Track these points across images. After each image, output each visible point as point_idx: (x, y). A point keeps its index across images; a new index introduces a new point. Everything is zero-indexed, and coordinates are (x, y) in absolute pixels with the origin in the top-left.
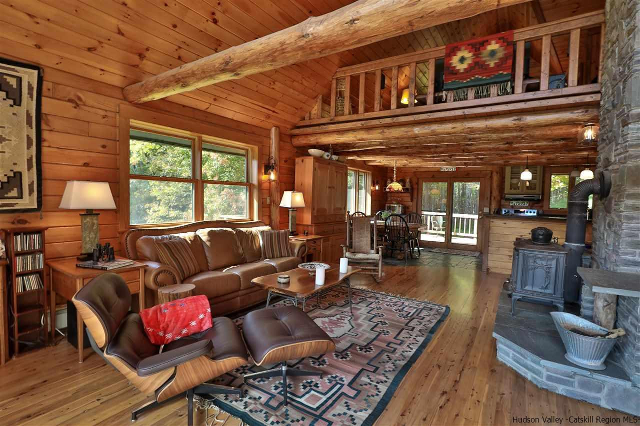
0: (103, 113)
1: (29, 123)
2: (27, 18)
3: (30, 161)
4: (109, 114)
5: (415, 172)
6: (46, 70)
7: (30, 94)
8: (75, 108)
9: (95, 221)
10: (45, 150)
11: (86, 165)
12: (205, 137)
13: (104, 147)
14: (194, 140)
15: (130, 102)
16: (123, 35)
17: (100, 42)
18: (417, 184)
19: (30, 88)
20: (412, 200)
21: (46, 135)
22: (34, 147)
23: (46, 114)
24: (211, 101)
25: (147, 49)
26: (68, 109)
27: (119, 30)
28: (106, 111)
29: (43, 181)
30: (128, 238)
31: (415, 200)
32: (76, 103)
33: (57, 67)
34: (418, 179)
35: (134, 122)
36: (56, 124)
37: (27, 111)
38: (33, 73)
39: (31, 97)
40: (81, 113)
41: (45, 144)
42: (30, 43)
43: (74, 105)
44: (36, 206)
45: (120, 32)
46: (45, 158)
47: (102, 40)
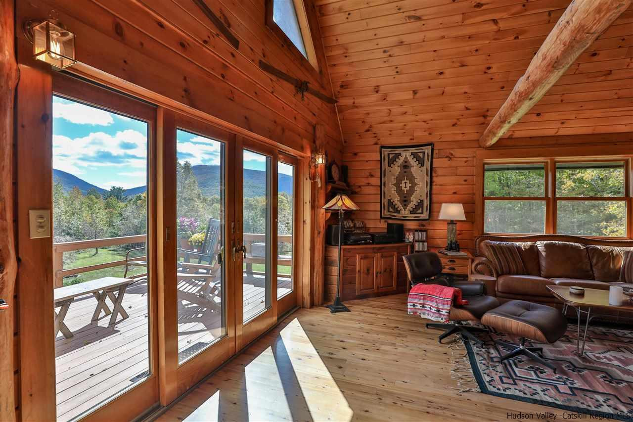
0: (465, 159)
1: (427, 174)
2: (423, 123)
3: (427, 194)
4: (469, 159)
6: (435, 144)
7: (428, 159)
8: (449, 160)
9: (454, 228)
10: (434, 187)
11: (455, 193)
12: (558, 159)
13: (465, 181)
14: (547, 163)
15: (483, 148)
16: (469, 109)
17: (458, 119)
19: (428, 156)
21: (435, 179)
22: (429, 187)
23: (435, 168)
24: (559, 125)
25: (488, 111)
26: (445, 162)
27: (467, 108)
28: (467, 158)
29: (433, 204)
30: (478, 241)
32: (450, 157)
33: (440, 140)
35: (487, 160)
36: (440, 172)
37: (427, 168)
38: (429, 148)
39: (429, 160)
40: (453, 163)
41: (434, 184)
42: (426, 133)
43: (449, 159)
44: (428, 218)
45: (467, 109)
46: (434, 192)
47: (458, 117)
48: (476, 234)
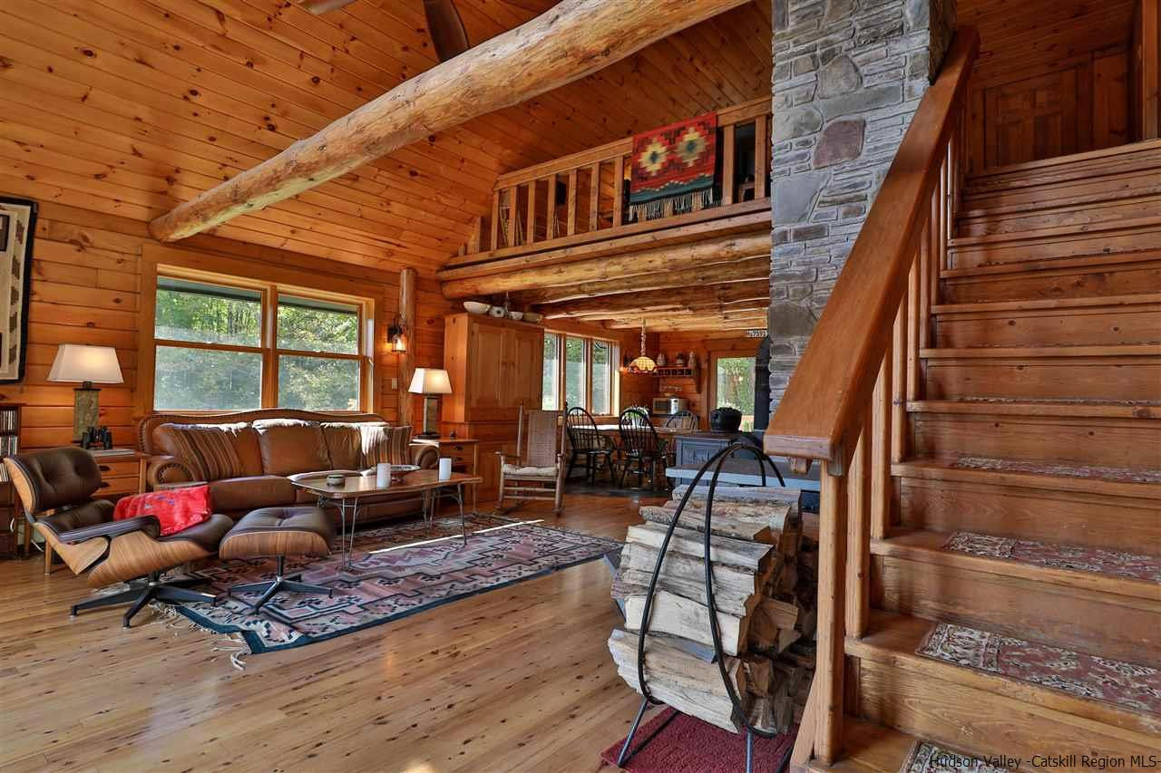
0: (118, 256)
1: (15, 271)
2: (17, 147)
3: (13, 320)
4: (125, 257)
5: (703, 341)
6: (42, 205)
7: (19, 237)
8: (79, 251)
9: (94, 399)
10: (34, 305)
11: (90, 325)
12: (282, 287)
13: (117, 301)
14: (265, 290)
15: (159, 241)
16: (140, 155)
17: (110, 167)
18: (709, 361)
19: (20, 228)
20: (699, 391)
21: (37, 286)
22: (20, 303)
23: (38, 260)
24: (288, 234)
25: (177, 171)
26: (68, 253)
27: (134, 150)
28: (123, 253)
29: (29, 347)
30: (145, 426)
31: (705, 391)
32: (81, 244)
33: (56, 200)
34: (709, 353)
35: (161, 268)
36: (52, 272)
37: (14, 258)
38: (24, 210)
39: (20, 240)
40: (87, 258)
41: (35, 298)
42: (20, 174)
43: (77, 247)
44: (16, 377)
45: (136, 153)
46: (33, 316)
47: (114, 164)
48: (139, 413)
